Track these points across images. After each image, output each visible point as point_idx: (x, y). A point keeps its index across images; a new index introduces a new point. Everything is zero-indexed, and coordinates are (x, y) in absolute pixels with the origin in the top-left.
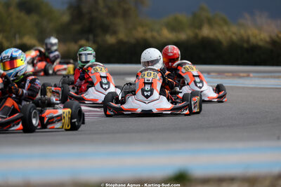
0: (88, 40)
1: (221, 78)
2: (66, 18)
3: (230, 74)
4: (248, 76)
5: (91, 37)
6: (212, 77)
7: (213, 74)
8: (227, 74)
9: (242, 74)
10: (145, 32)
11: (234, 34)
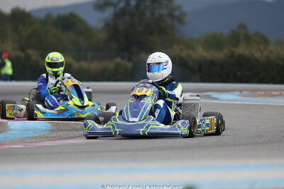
0: (123, 58)
1: (253, 96)
2: (103, 36)
3: (263, 93)
4: (281, 95)
5: (126, 55)
6: (244, 96)
7: (244, 92)
8: (259, 93)
9: (274, 93)
10: (181, 50)
11: (271, 52)
